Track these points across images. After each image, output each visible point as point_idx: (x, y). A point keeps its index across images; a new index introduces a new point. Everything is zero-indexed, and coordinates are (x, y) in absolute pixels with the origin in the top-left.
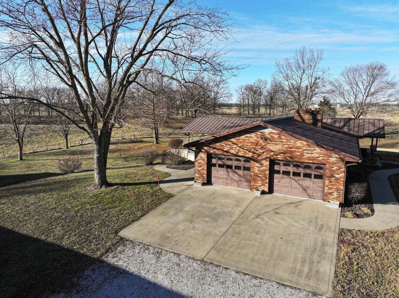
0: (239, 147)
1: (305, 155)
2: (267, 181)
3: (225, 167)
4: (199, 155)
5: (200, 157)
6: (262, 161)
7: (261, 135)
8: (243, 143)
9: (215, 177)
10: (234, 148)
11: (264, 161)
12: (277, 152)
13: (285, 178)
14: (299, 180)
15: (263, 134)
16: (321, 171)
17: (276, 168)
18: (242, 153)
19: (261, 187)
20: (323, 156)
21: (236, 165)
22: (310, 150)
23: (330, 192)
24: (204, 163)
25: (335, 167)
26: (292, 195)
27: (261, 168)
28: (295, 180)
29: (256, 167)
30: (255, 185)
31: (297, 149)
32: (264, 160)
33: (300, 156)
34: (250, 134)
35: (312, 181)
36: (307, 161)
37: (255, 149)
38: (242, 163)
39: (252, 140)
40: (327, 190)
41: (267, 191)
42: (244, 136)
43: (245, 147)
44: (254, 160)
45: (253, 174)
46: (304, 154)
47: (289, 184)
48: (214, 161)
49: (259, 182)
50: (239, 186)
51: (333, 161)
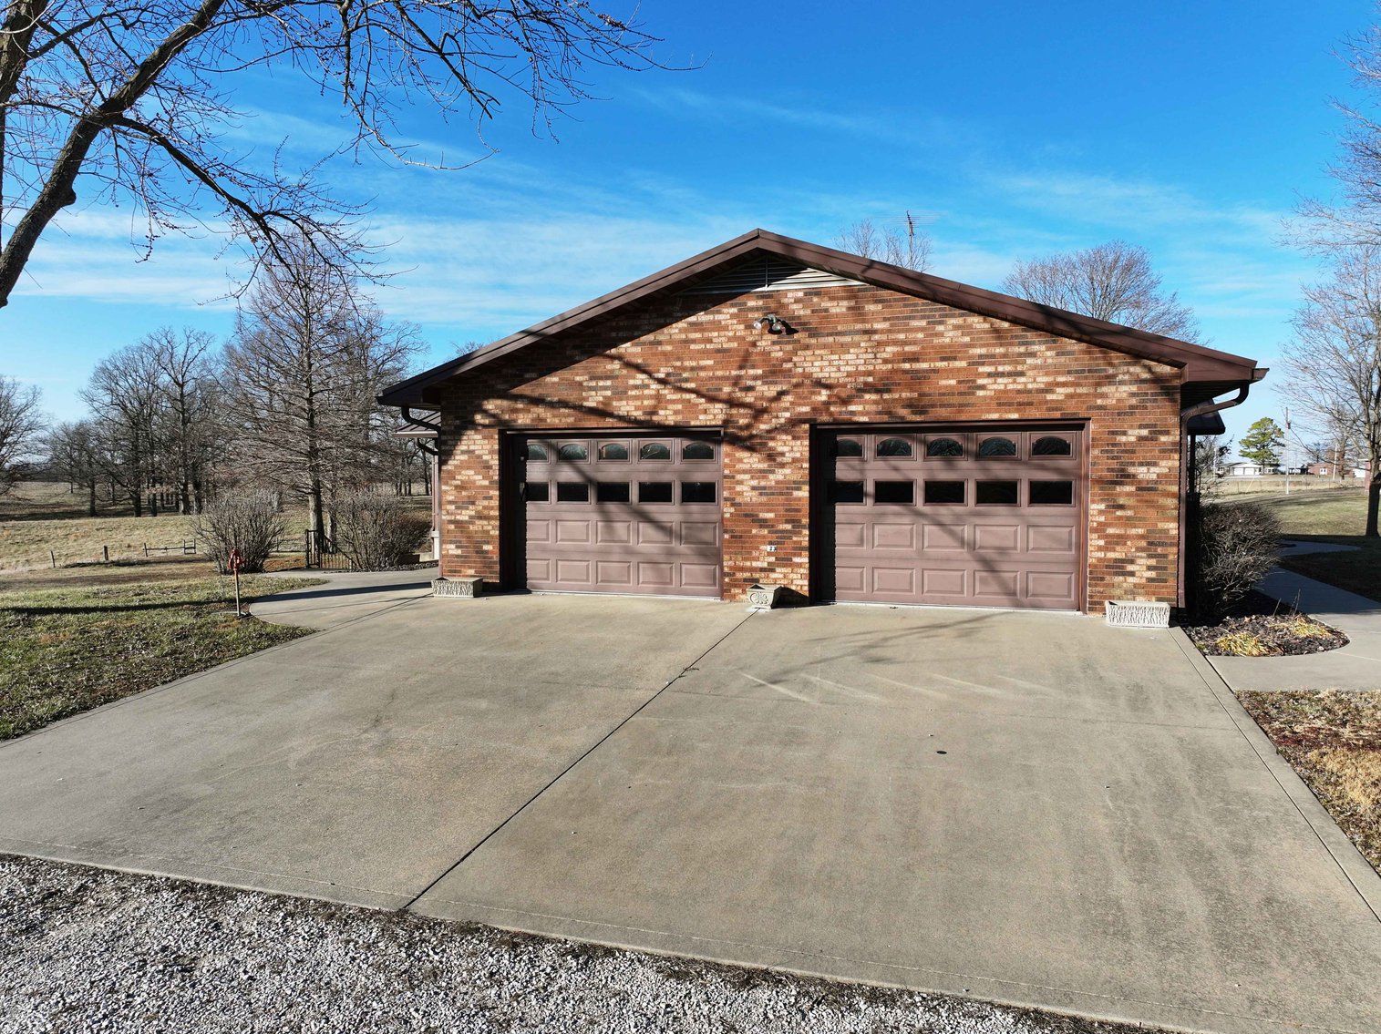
0: (661, 381)
1: (983, 387)
2: (804, 538)
3: (592, 494)
4: (462, 447)
5: (463, 452)
6: (773, 439)
7: (767, 310)
8: (679, 359)
9: (544, 549)
10: (636, 387)
11: (784, 437)
12: (844, 385)
13: (891, 519)
14: (960, 520)
15: (773, 305)
16: (1064, 462)
17: (844, 470)
18: (676, 413)
19: (773, 576)
20: (1070, 378)
21: (646, 478)
22: (1005, 355)
23: (1116, 560)
24: (486, 483)
25: (1132, 427)
26: (924, 602)
27: (771, 477)
28: (940, 524)
29: (745, 472)
30: (742, 569)
31: (943, 359)
32: (786, 432)
33: (960, 394)
34: (713, 313)
35: (1022, 516)
36: (995, 416)
37: (736, 381)
38: (677, 462)
39: (720, 340)
40: (1100, 549)
41: (806, 588)
42: (682, 324)
43: (687, 380)
44: (735, 441)
45: (732, 510)
46: (980, 382)
47: (911, 545)
48: (536, 472)
49: (763, 547)
50: (663, 586)
51: (1119, 400)
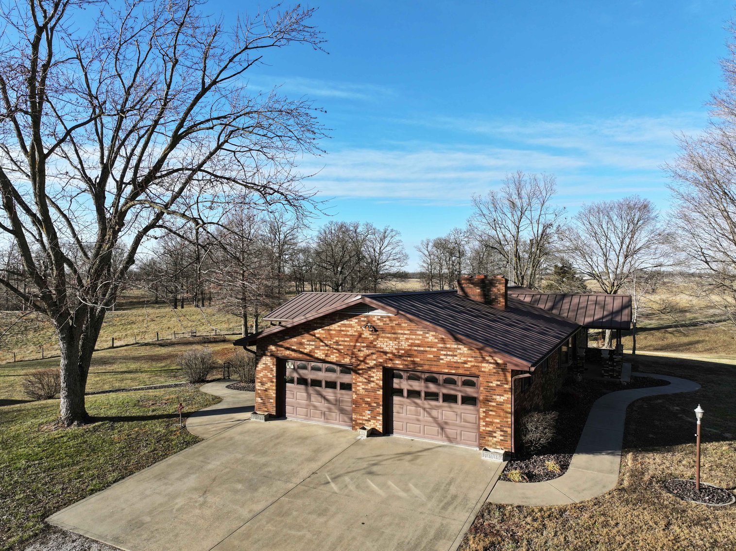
1: (442, 359)
2: (380, 410)
3: (309, 383)
4: (262, 362)
5: (264, 364)
6: (370, 371)
8: (338, 337)
9: (292, 402)
10: (323, 346)
11: (374, 370)
12: (394, 353)
13: (413, 405)
14: (437, 407)
15: (369, 320)
16: (474, 390)
17: (396, 384)
18: (336, 357)
19: (370, 423)
20: (472, 359)
21: (328, 379)
22: (450, 348)
23: (489, 431)
24: (271, 376)
25: (494, 380)
26: (425, 438)
27: (369, 385)
29: (360, 382)
30: (359, 419)
31: (428, 347)
32: (374, 368)
34: (349, 321)
35: (459, 408)
36: (446, 371)
37: (357, 348)
38: (338, 375)
39: (351, 331)
40: (484, 426)
41: (381, 429)
42: (339, 324)
43: (340, 345)
44: (354, 371)
45: (356, 396)
46: (442, 357)
47: (420, 415)
49: (366, 412)
50: (333, 421)
51: (490, 370)
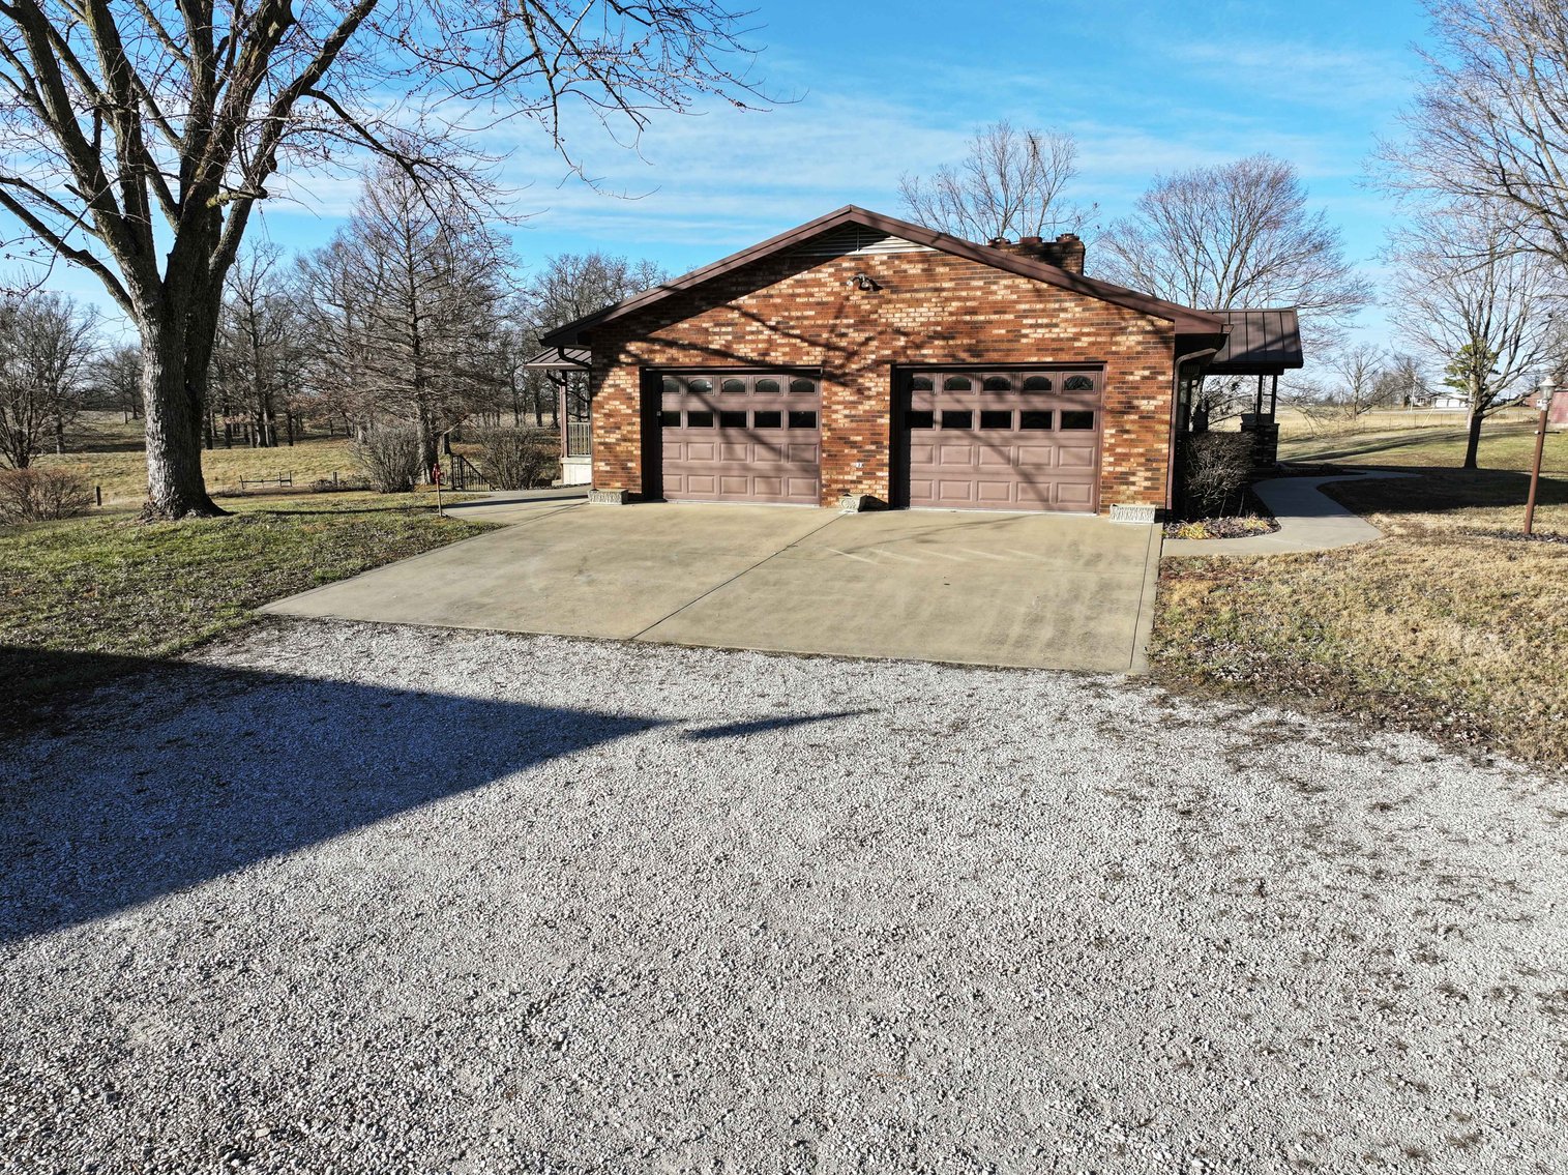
0: (772, 328)
1: (1026, 336)
2: (885, 456)
3: (716, 422)
4: (610, 381)
5: (610, 386)
6: (862, 376)
7: (858, 270)
8: (787, 310)
9: (677, 467)
10: (752, 333)
11: (871, 375)
12: (919, 333)
13: (954, 442)
14: (1006, 442)
15: (863, 266)
16: (1088, 397)
17: (918, 402)
18: (784, 354)
19: (860, 486)
20: (1092, 330)
21: (760, 408)
22: (1044, 310)
23: (1122, 473)
24: (630, 411)
25: (1137, 368)
26: (979, 507)
27: (860, 407)
28: (991, 446)
29: (839, 403)
30: (836, 482)
31: (996, 313)
32: (872, 371)
33: (1009, 341)
34: (814, 272)
35: (1054, 438)
36: (1035, 359)
37: (833, 329)
38: (785, 395)
39: (820, 295)
40: (1110, 464)
41: (886, 496)
42: (789, 281)
43: (793, 328)
44: (832, 378)
45: (829, 434)
46: (1024, 331)
47: (969, 462)
48: (670, 402)
49: (853, 464)
50: (773, 495)
51: (1128, 348)
